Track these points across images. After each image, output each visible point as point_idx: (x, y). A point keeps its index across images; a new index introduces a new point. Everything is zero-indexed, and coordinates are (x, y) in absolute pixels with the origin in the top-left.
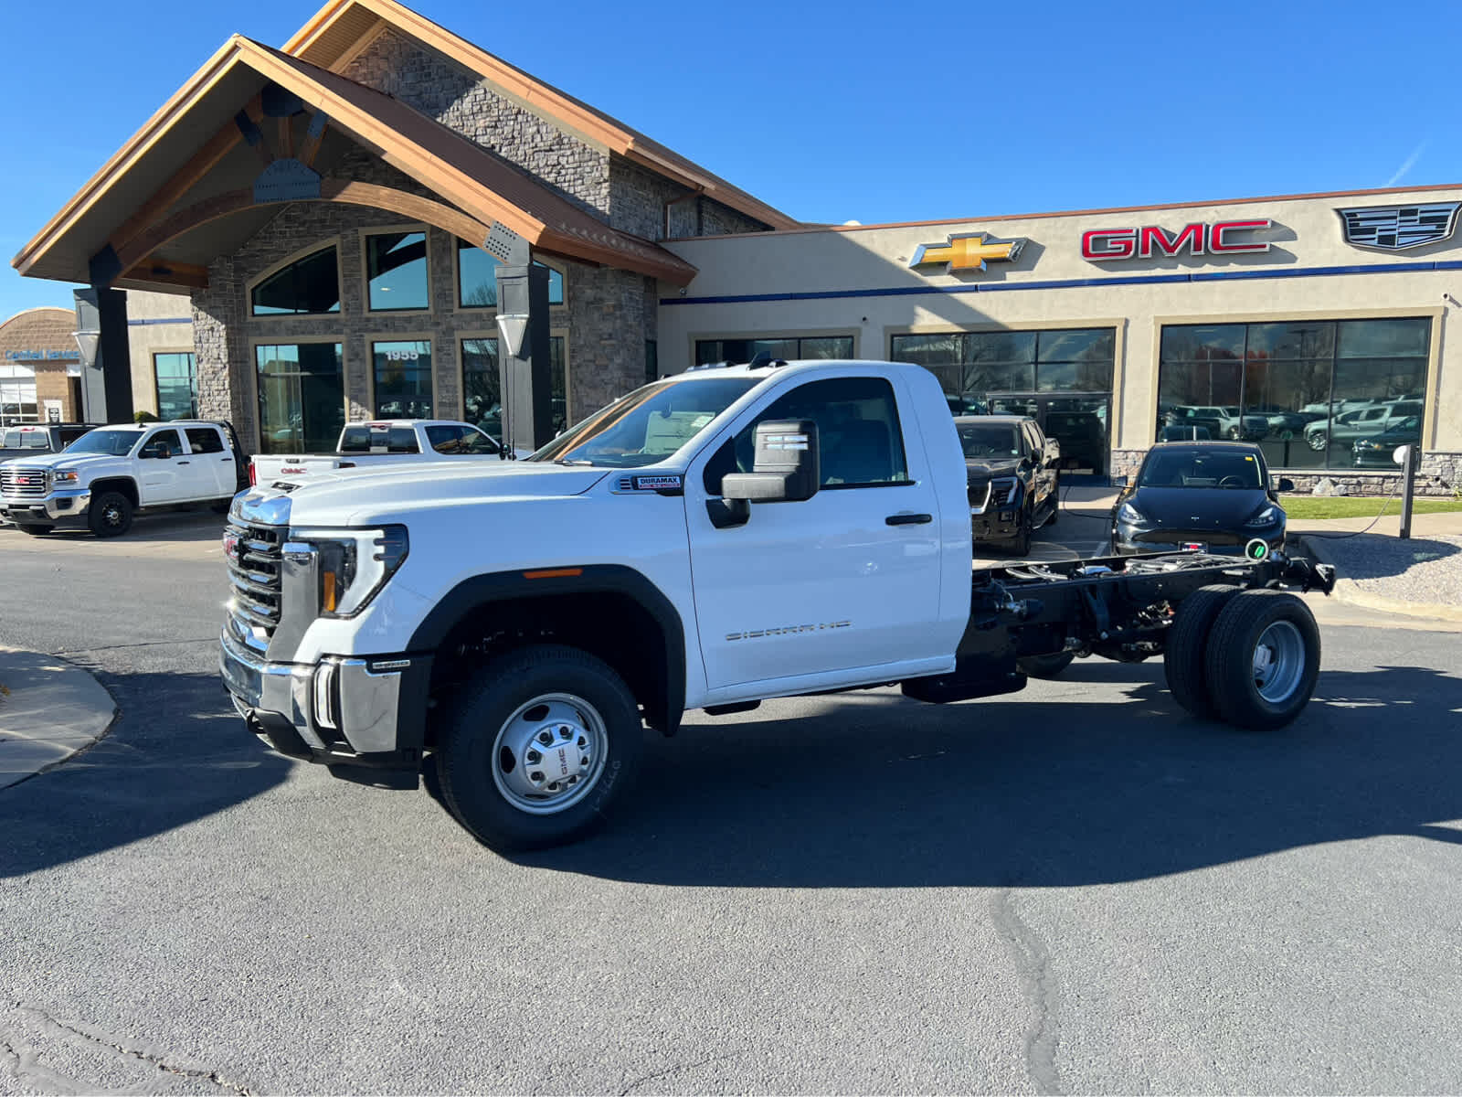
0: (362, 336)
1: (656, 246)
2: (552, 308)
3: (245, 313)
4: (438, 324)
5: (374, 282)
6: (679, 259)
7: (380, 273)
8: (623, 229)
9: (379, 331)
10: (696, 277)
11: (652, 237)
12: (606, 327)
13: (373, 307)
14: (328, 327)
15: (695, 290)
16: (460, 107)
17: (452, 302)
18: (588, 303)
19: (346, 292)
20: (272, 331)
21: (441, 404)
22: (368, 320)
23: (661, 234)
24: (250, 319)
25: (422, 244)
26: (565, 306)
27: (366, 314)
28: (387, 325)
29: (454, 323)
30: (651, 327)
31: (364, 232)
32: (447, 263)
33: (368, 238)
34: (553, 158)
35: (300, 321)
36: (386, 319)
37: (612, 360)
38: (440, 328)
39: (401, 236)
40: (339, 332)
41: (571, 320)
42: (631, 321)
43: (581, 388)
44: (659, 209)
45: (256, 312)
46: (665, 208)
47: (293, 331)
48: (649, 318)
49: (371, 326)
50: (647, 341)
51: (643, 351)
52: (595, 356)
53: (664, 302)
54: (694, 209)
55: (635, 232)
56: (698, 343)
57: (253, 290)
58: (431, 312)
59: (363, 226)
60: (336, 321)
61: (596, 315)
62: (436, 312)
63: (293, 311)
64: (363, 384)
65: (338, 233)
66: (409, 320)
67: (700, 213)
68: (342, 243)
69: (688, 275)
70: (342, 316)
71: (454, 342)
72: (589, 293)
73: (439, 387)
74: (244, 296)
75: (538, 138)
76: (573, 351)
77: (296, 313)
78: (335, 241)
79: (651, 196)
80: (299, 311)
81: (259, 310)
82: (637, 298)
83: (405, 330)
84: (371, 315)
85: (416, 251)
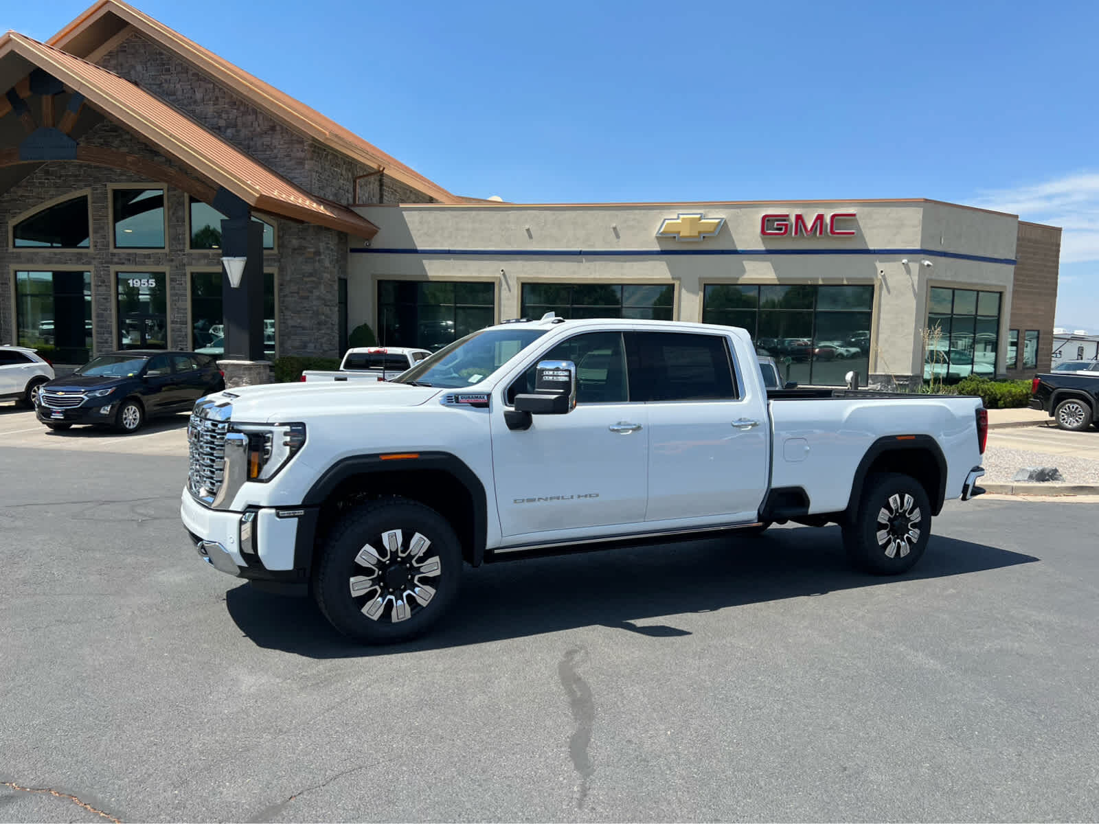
0: (108, 267)
1: (347, 209)
2: (265, 252)
3: (7, 246)
4: (172, 260)
5: (118, 224)
6: (365, 220)
7: (123, 218)
8: (322, 195)
9: (123, 264)
10: (379, 234)
11: (344, 202)
12: (308, 268)
13: (118, 246)
14: (79, 258)
15: (377, 243)
16: (193, 96)
17: (184, 244)
18: (294, 249)
19: (95, 232)
20: (30, 260)
21: (173, 322)
22: (113, 255)
23: (351, 200)
24: (11, 249)
25: (161, 197)
26: (275, 251)
27: (112, 250)
28: (129, 260)
29: (185, 260)
30: (343, 269)
31: (111, 186)
32: (180, 213)
33: (115, 192)
34: (267, 140)
35: (55, 254)
36: (129, 254)
37: (311, 292)
38: (174, 264)
39: (141, 191)
40: (89, 263)
41: (280, 261)
42: (327, 264)
43: (288, 313)
44: (350, 183)
45: (17, 244)
46: (355, 182)
47: (48, 261)
48: (342, 262)
49: (116, 260)
50: (340, 279)
51: (336, 287)
52: (299, 289)
53: (353, 251)
54: (377, 183)
55: (331, 198)
56: (380, 282)
57: (15, 228)
58: (167, 250)
59: (111, 181)
60: (86, 254)
61: (300, 259)
62: (171, 251)
63: (49, 245)
64: (108, 304)
65: (90, 186)
66: (148, 256)
67: (381, 185)
68: (93, 194)
69: (373, 232)
70: (91, 250)
71: (185, 274)
72: (295, 242)
73: (172, 309)
74: (7, 232)
75: (255, 124)
76: (281, 285)
77: (52, 247)
78: (86, 191)
79: (344, 173)
80: (55, 245)
81: (19, 242)
82: (333, 247)
83: (144, 263)
84: (116, 251)
85: (155, 203)
